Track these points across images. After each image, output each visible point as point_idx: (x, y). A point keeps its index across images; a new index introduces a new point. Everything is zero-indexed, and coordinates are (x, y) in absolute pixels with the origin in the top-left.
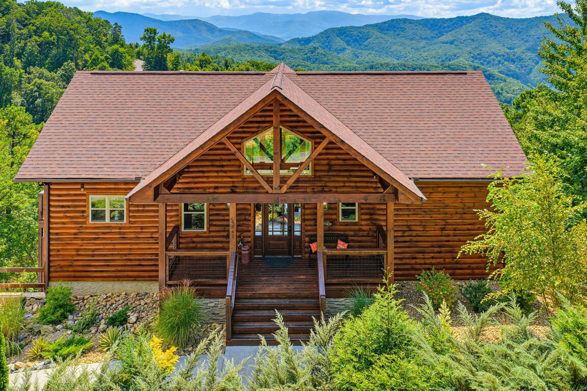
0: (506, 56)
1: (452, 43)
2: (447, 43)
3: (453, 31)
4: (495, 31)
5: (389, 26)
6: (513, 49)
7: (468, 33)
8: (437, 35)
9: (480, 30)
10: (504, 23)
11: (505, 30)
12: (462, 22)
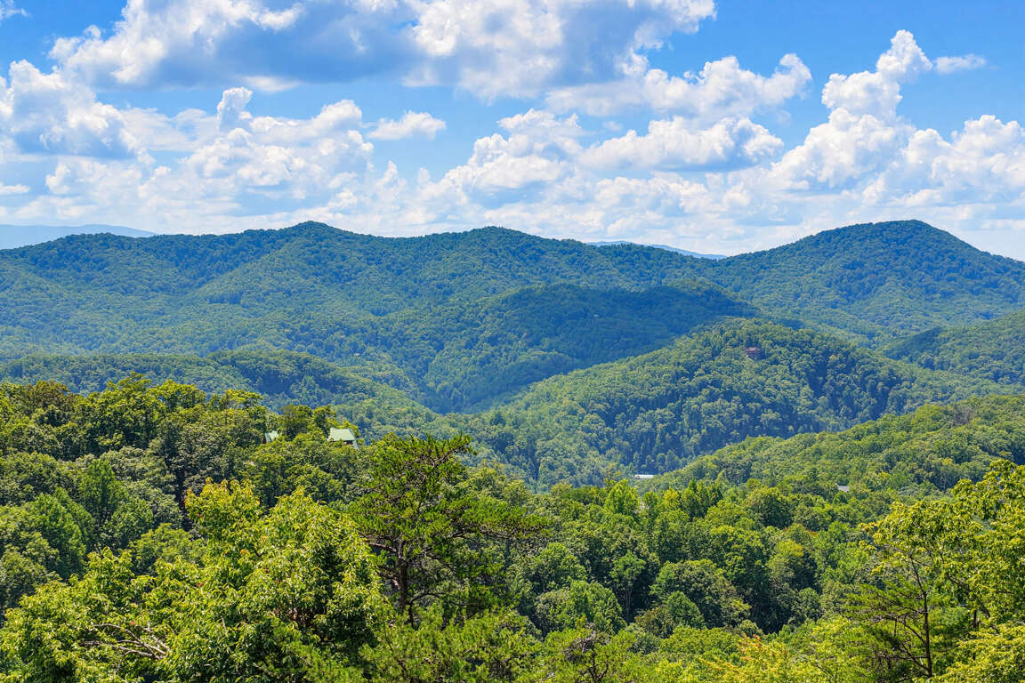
0: (370, 330)
1: (235, 300)
2: (222, 301)
3: (237, 270)
4: (342, 267)
5: (60, 254)
6: (384, 313)
7: (277, 275)
8: (195, 278)
9: (306, 266)
10: (361, 248)
11: (364, 265)
12: (258, 245)
